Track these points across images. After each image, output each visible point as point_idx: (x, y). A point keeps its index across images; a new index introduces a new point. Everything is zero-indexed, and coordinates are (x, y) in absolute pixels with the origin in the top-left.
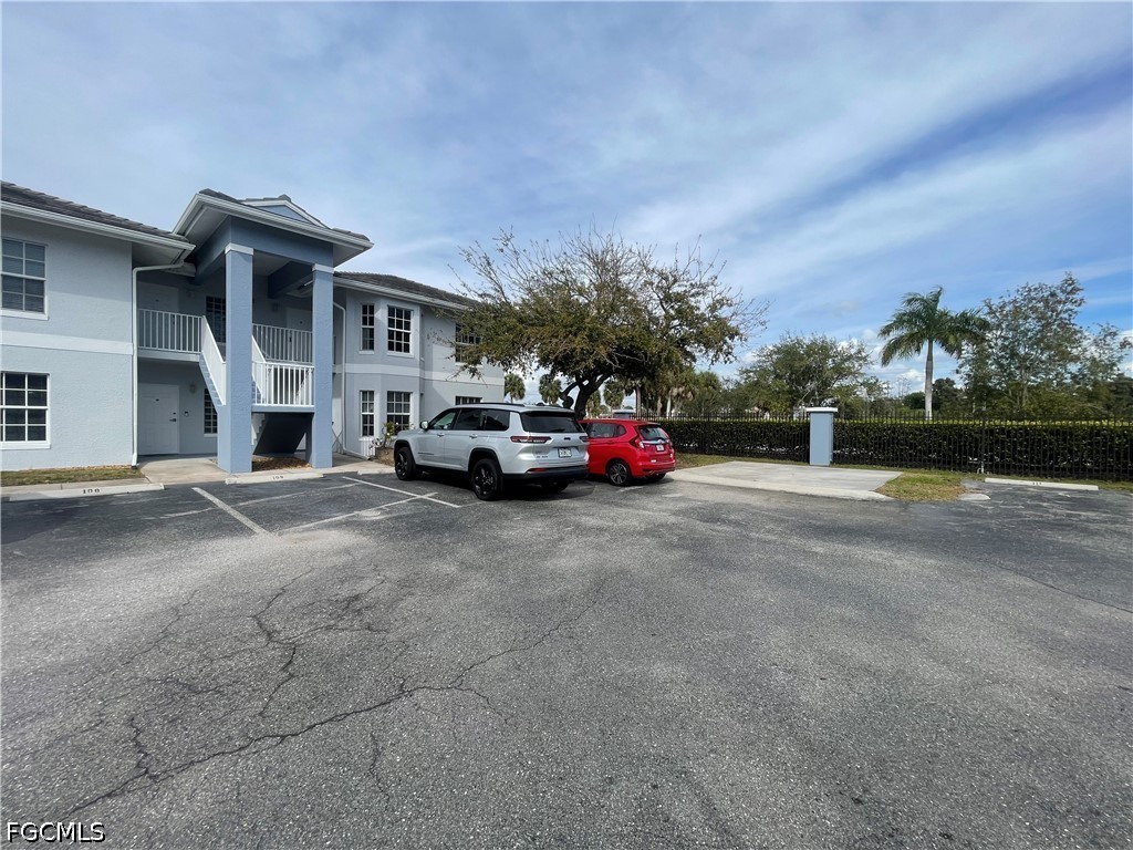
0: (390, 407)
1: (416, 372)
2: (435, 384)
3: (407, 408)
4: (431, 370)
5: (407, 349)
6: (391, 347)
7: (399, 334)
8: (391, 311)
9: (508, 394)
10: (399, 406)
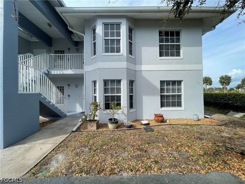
0: (106, 90)
1: (124, 65)
2: (144, 74)
3: (119, 90)
4: (141, 64)
5: (118, 51)
6: (107, 50)
7: (113, 41)
8: (106, 25)
9: (205, 84)
10: (112, 89)
